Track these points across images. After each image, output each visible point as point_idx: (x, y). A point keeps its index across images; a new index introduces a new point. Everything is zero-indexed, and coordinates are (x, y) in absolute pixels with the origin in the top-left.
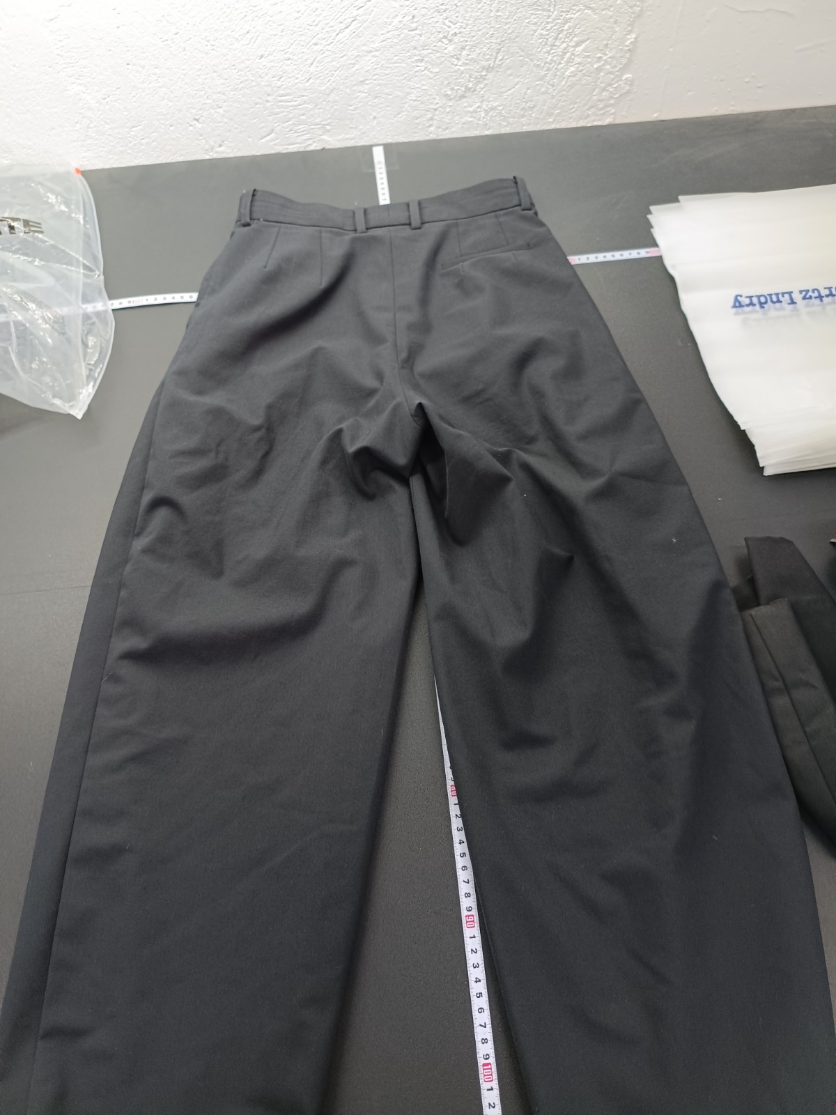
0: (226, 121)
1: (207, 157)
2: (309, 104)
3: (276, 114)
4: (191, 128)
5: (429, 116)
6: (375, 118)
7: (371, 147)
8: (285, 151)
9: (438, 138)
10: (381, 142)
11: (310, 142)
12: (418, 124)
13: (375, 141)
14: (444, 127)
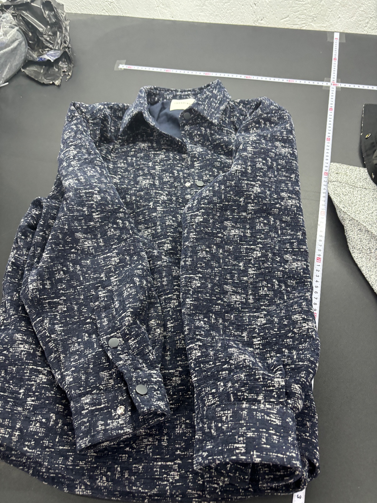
0: (268, 6)
1: (254, 25)
2: (310, 4)
3: (293, 7)
4: (251, 8)
5: (367, 21)
6: (339, 17)
7: (333, 32)
8: (291, 28)
9: (367, 34)
10: (339, 31)
11: (304, 25)
12: (360, 24)
13: (336, 30)
14: (373, 28)
